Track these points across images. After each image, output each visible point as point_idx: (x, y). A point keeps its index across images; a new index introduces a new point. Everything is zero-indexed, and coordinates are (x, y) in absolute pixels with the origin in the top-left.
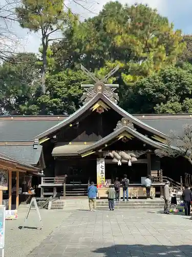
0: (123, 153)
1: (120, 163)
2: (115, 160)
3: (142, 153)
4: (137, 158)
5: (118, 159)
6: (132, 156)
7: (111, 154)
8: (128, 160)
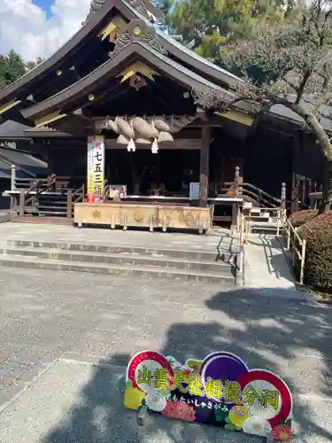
0: (139, 121)
1: (131, 146)
2: (121, 140)
3: (185, 122)
4: (174, 135)
5: (128, 138)
6: (160, 130)
7: (113, 124)
8: (152, 139)
